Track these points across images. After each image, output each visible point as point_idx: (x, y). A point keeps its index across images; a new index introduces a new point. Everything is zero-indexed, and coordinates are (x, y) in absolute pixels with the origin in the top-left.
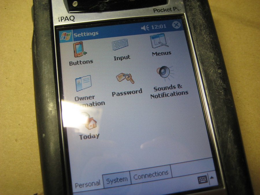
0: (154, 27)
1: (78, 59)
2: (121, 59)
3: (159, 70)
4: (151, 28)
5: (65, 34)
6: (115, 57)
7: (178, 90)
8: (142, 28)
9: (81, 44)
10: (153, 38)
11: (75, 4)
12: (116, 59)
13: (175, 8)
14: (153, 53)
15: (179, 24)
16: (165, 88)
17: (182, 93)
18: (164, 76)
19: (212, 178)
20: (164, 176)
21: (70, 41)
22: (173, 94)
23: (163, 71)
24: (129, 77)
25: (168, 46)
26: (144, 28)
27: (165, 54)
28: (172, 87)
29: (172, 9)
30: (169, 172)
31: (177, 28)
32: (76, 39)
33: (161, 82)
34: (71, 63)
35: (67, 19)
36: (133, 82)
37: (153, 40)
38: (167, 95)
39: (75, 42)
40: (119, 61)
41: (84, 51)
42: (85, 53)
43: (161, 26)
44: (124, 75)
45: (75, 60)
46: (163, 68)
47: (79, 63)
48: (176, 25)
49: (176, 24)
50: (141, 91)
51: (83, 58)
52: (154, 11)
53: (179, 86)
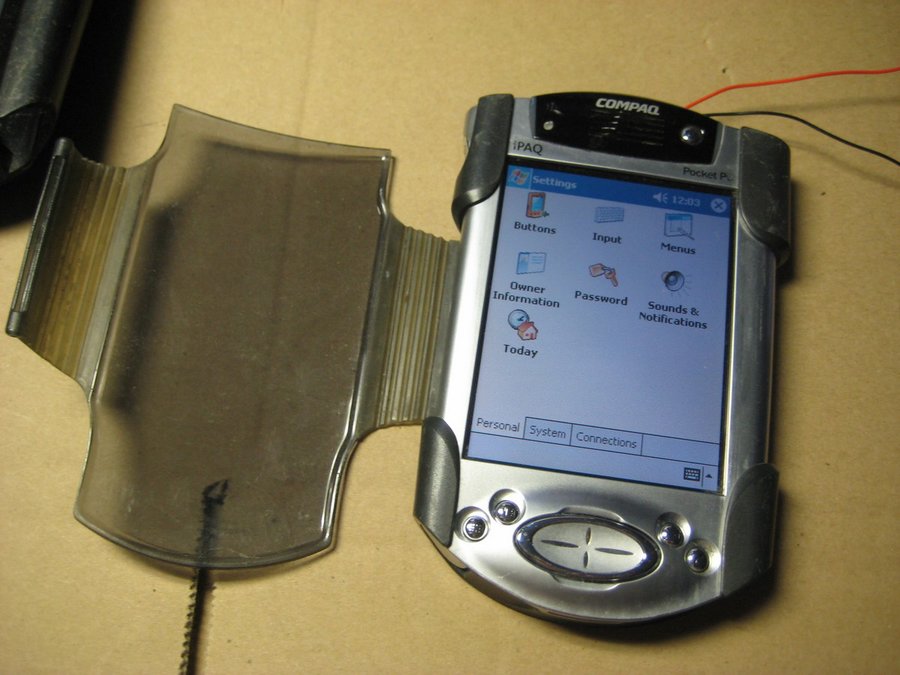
0: (678, 200)
1: (532, 221)
2: (605, 239)
3: (665, 276)
4: (670, 200)
5: (518, 174)
6: (595, 234)
7: (689, 317)
8: (655, 197)
9: (543, 196)
10: (671, 218)
11: (549, 126)
12: (596, 237)
13: (723, 175)
14: (663, 244)
15: (725, 206)
16: (668, 309)
17: (695, 324)
18: (674, 287)
19: (709, 476)
20: (627, 449)
21: (525, 186)
22: (679, 322)
23: (672, 278)
24: (610, 273)
25: (693, 239)
26: (658, 197)
27: (683, 250)
28: (681, 310)
29: (718, 176)
30: (639, 445)
31: (718, 210)
32: (535, 186)
33: (664, 296)
34: (517, 225)
35: (528, 147)
36: (616, 283)
37: (668, 222)
38: (668, 321)
39: (533, 191)
40: (602, 242)
41: (545, 210)
42: (546, 214)
43: (690, 202)
44: (603, 268)
45: (525, 221)
46: (674, 273)
47: (531, 228)
48: (719, 206)
49: (719, 203)
50: (625, 301)
51: (539, 222)
52: (686, 170)
53: (694, 311)
